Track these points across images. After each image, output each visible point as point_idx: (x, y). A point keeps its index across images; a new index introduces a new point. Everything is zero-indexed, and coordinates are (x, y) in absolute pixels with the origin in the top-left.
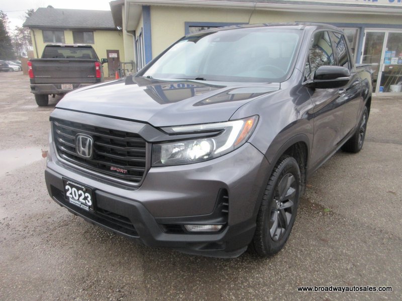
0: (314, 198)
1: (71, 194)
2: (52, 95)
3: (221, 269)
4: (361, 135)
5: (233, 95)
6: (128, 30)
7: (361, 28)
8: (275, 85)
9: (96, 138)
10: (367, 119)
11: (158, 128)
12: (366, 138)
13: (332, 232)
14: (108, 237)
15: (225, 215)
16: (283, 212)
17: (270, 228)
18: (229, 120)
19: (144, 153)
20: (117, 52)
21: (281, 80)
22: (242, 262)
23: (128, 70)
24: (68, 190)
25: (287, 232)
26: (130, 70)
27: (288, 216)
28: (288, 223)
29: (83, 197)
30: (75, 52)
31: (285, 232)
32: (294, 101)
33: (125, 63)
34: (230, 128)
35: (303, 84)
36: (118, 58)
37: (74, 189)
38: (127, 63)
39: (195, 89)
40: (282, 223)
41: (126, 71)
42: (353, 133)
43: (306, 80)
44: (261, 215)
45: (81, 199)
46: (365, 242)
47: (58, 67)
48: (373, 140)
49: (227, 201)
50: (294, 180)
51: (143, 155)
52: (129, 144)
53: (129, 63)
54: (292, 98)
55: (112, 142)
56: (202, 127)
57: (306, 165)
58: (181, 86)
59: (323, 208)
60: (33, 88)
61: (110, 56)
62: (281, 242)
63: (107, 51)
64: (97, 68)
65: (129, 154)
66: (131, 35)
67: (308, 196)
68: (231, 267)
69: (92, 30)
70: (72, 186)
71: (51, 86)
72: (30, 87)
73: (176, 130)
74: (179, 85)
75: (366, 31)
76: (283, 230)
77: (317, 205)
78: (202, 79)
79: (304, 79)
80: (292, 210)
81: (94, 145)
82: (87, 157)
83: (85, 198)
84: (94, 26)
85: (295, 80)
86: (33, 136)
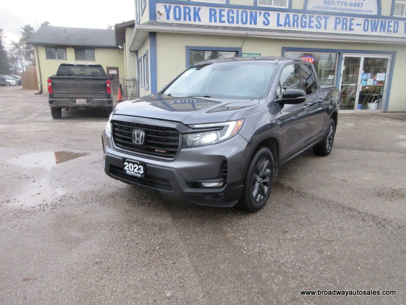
0: (287, 183)
1: (128, 167)
2: (66, 109)
3: (222, 218)
4: (330, 142)
5: (228, 108)
6: (131, 50)
7: (339, 53)
8: (256, 101)
9: (146, 132)
10: (334, 129)
11: (186, 125)
12: (334, 144)
13: (296, 201)
14: (145, 203)
15: (225, 177)
16: (262, 185)
17: (253, 192)
18: (228, 121)
19: (178, 140)
20: (117, 69)
21: (260, 98)
22: (235, 215)
23: (130, 87)
24: (126, 165)
25: (265, 199)
26: (132, 87)
27: (266, 189)
28: (266, 193)
29: (137, 168)
30: (84, 70)
31: (263, 199)
32: (270, 112)
33: (128, 80)
34: (228, 126)
35: (275, 100)
36: (118, 75)
37: (131, 164)
38: (130, 80)
39: (195, 104)
40: (261, 191)
41: (128, 88)
42: (322, 139)
43: (277, 98)
44: (246, 181)
45: (135, 170)
46: (317, 206)
47: (75, 84)
48: (342, 147)
49: (226, 168)
50: (269, 163)
51: (177, 141)
52: (168, 135)
53: (132, 80)
54: (268, 109)
55: (157, 134)
56: (211, 125)
57: (278, 155)
58: (183, 101)
59: (293, 189)
60: (51, 102)
61: (110, 73)
62: (261, 204)
63: (107, 67)
64: (108, 85)
65: (168, 140)
66: (134, 54)
67: (283, 182)
68: (228, 217)
69: (93, 48)
70: (129, 162)
71: (67, 100)
72: (48, 102)
73: (196, 126)
74: (181, 101)
75: (344, 55)
76: (262, 197)
77: (289, 188)
78: (208, 97)
79: (275, 97)
80: (268, 184)
81: (145, 136)
82: (140, 143)
83: (139, 169)
84: (96, 44)
85: (270, 98)
86: (61, 142)
